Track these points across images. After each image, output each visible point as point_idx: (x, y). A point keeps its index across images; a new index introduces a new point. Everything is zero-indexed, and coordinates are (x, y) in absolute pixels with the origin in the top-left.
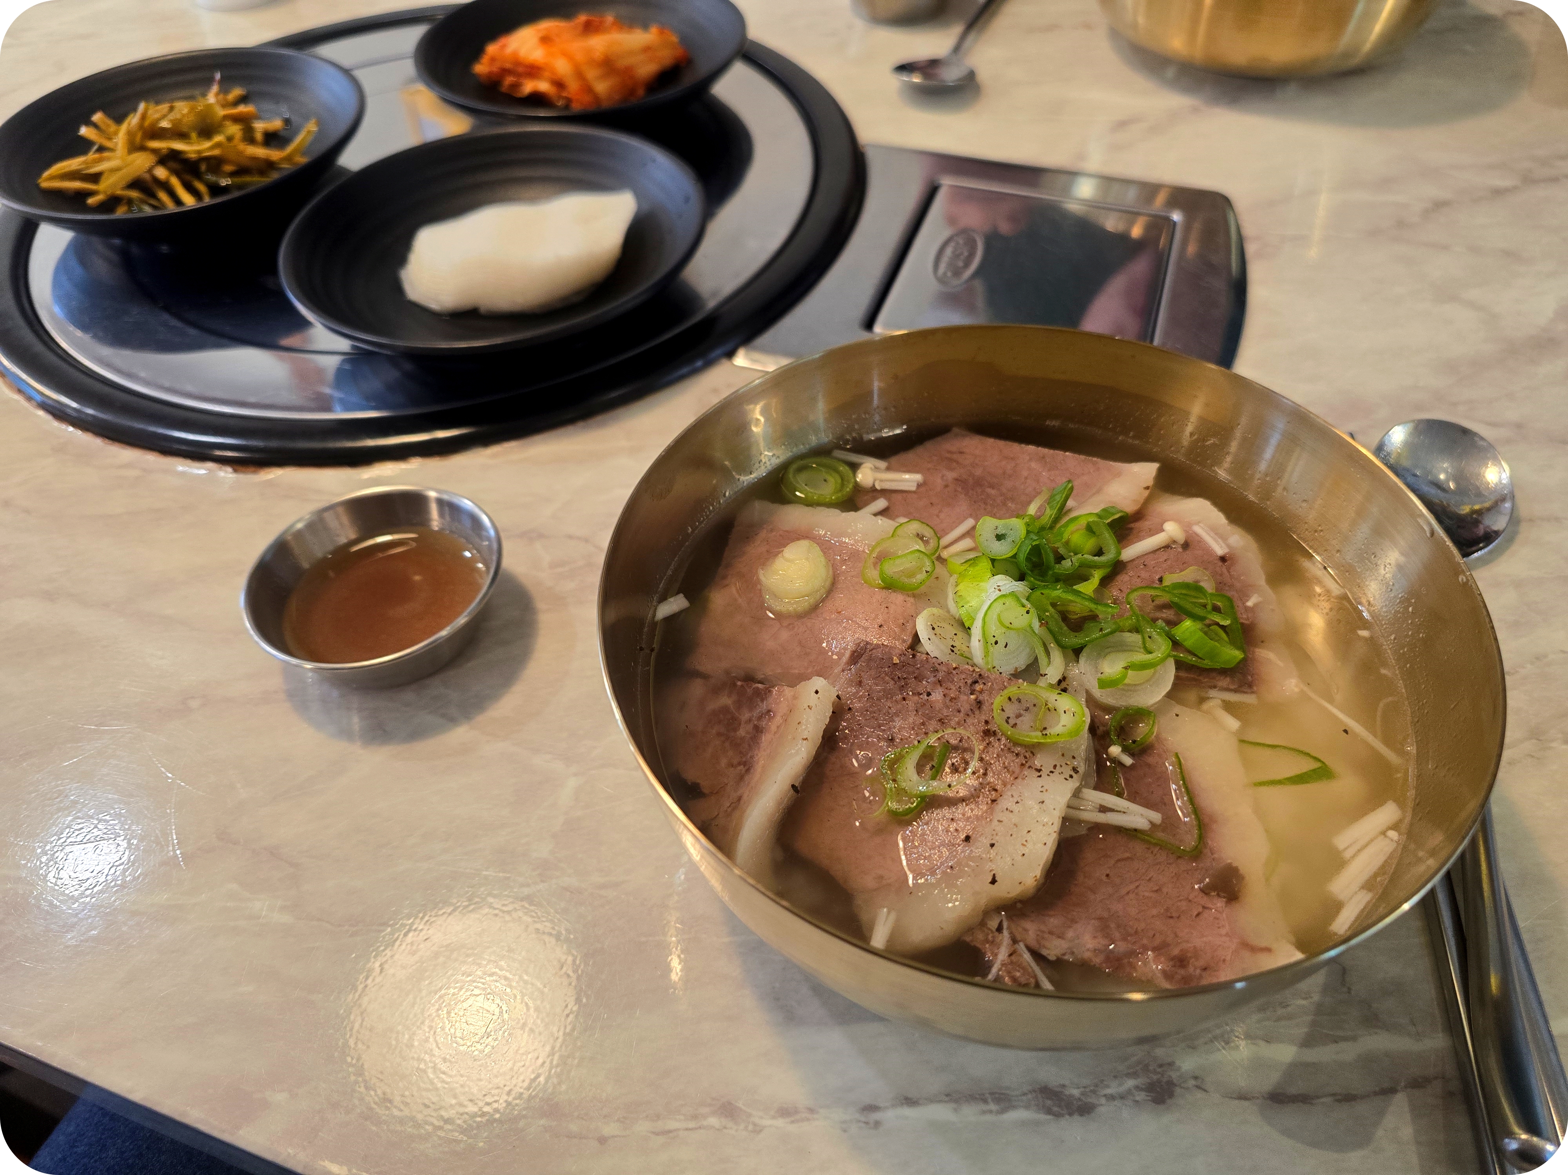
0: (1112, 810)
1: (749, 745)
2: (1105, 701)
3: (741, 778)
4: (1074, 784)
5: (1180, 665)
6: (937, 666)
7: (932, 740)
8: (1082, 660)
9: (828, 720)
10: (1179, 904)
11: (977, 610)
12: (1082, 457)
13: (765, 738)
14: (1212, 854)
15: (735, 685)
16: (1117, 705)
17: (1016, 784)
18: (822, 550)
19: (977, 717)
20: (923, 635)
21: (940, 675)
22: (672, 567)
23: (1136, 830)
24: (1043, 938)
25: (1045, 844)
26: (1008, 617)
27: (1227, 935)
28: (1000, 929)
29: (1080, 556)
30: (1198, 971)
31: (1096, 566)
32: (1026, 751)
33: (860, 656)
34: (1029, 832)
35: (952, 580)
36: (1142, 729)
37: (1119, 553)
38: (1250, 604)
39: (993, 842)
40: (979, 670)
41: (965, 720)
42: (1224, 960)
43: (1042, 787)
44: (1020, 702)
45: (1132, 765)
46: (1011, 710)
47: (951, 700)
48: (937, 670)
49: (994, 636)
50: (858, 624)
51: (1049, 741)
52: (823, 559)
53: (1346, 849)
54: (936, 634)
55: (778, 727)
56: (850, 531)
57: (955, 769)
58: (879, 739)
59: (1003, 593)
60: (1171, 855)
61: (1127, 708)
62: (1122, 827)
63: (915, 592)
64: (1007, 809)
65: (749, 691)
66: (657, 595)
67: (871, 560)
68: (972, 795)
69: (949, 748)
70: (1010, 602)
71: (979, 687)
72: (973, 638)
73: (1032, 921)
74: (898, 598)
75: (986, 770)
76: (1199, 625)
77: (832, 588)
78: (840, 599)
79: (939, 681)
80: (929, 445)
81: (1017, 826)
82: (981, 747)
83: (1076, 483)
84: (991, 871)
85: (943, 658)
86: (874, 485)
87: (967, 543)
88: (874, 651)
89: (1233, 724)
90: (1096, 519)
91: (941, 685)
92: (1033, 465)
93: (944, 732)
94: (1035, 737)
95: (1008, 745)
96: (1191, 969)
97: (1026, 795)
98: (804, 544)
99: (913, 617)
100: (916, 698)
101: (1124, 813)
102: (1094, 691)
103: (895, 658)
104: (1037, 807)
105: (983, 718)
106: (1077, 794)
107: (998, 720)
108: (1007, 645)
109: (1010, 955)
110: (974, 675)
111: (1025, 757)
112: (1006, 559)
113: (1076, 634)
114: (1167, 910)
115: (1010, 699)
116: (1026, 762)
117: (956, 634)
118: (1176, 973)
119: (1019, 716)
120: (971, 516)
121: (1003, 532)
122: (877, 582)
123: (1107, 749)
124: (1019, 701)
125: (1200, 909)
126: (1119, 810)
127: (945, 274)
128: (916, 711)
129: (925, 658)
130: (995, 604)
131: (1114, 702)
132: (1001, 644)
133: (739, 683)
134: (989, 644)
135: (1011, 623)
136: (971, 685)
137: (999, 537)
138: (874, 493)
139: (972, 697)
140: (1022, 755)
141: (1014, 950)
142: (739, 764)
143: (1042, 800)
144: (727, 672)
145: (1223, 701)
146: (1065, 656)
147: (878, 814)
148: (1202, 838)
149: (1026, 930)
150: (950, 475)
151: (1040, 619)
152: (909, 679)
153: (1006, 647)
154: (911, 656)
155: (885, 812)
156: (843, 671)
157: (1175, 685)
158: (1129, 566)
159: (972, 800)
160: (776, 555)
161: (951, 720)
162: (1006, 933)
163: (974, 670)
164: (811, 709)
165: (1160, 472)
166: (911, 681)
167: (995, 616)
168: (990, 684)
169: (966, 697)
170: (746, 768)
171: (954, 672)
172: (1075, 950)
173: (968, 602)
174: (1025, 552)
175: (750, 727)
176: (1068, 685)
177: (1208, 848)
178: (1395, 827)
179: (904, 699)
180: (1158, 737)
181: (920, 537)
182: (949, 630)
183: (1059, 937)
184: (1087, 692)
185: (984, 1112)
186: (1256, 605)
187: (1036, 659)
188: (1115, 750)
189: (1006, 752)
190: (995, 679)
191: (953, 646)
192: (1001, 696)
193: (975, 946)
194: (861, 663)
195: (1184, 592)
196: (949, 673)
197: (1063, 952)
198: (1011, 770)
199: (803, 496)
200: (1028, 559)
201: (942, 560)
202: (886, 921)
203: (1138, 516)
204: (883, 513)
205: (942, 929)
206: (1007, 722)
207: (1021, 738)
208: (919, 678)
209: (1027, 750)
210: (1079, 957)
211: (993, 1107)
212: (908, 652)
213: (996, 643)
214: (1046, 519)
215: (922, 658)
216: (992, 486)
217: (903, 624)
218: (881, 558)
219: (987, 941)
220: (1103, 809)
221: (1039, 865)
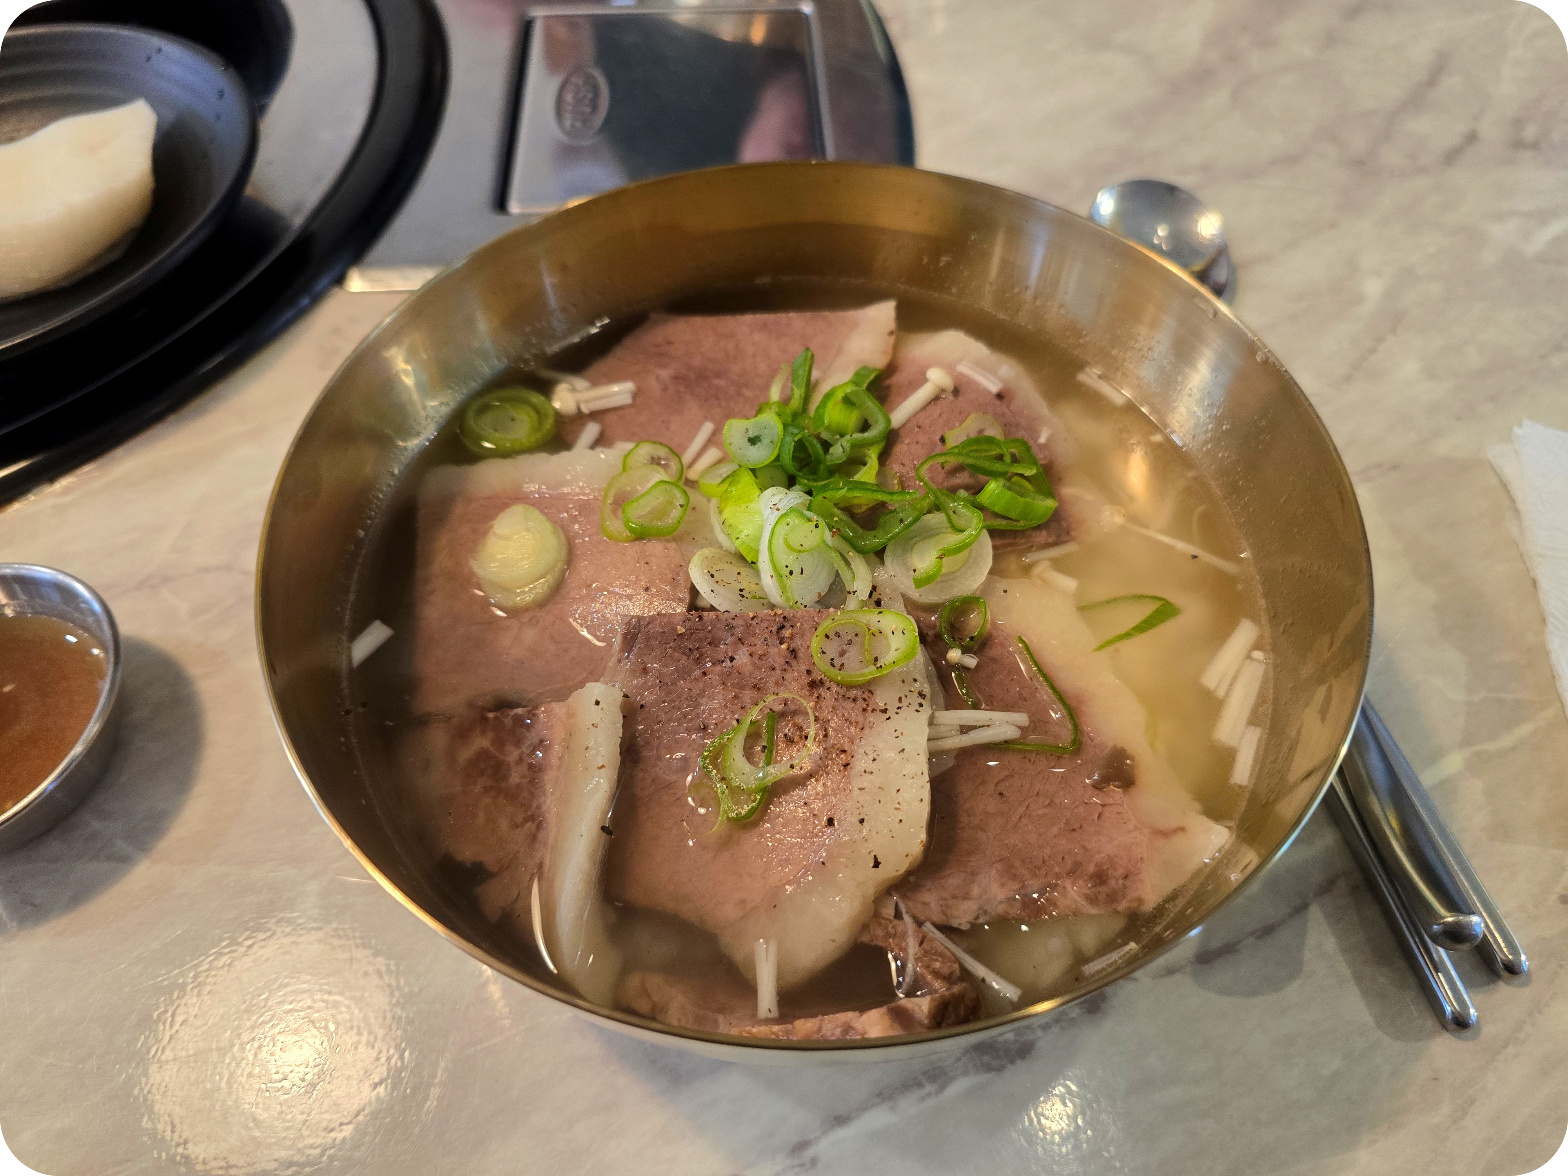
0: (974, 728)
1: (531, 793)
2: (927, 601)
3: (533, 838)
4: (926, 712)
5: (994, 533)
6: (731, 621)
7: (754, 714)
8: (888, 559)
9: (621, 730)
10: (1076, 811)
11: (759, 539)
12: (809, 314)
13: (549, 778)
14: (1092, 741)
15: (485, 719)
16: (940, 601)
17: (864, 737)
18: (542, 512)
19: (795, 670)
20: (703, 586)
21: (739, 632)
22: (353, 588)
23: (1006, 742)
24: (948, 907)
25: (922, 800)
26: (796, 539)
27: (1136, 828)
28: (898, 915)
29: (848, 437)
30: (1120, 882)
31: (870, 444)
32: (864, 692)
33: (634, 637)
34: (898, 791)
35: (713, 506)
36: (975, 622)
37: (888, 421)
38: (1042, 440)
39: (861, 817)
40: (781, 612)
41: (783, 677)
42: (1141, 859)
43: (896, 731)
44: (839, 636)
45: (978, 665)
46: (832, 650)
47: (761, 657)
48: (733, 627)
49: (787, 566)
50: (618, 594)
51: (886, 672)
52: (548, 525)
53: (1217, 687)
54: (717, 582)
55: (560, 758)
56: (569, 477)
57: (790, 741)
58: (689, 731)
59: (783, 511)
60: (1050, 757)
61: (952, 602)
62: (990, 743)
63: (674, 534)
64: (865, 772)
65: (508, 722)
66: (346, 632)
67: (608, 509)
68: (820, 767)
69: (777, 717)
70: (794, 520)
71: (788, 633)
72: (763, 576)
73: (929, 890)
74: (655, 548)
75: (826, 730)
76: (1001, 482)
77: (571, 557)
78: (584, 567)
79: (740, 639)
80: (629, 342)
81: (883, 789)
82: (812, 704)
83: (813, 346)
84: (870, 853)
85: (735, 610)
86: (579, 409)
87: (713, 454)
88: (650, 626)
89: (1069, 584)
90: (854, 388)
91: (743, 644)
92: (757, 337)
93: (765, 702)
94: (869, 672)
95: (842, 692)
96: (1112, 882)
97: (881, 746)
98: (517, 510)
99: (682, 567)
100: (718, 668)
101: (988, 726)
102: (911, 593)
103: (679, 627)
104: (899, 757)
105: (804, 668)
106: (931, 723)
107: (822, 665)
108: (802, 570)
109: (921, 944)
110: (778, 620)
111: (865, 700)
112: (768, 465)
113: (873, 533)
114: (1067, 823)
115: (827, 636)
116: (867, 705)
117: (739, 573)
118: (1099, 892)
119: (842, 654)
120: (706, 418)
121: (756, 434)
122: (625, 535)
123: (946, 656)
124: (837, 634)
125: (1100, 809)
126: (981, 725)
127: (572, 126)
128: (723, 684)
129: (714, 617)
130: (777, 528)
131: (936, 598)
132: (796, 572)
133: (491, 715)
134: (784, 576)
135: (802, 545)
136: (778, 633)
137: (753, 441)
138: (580, 418)
139: (784, 646)
140: (860, 699)
141: (923, 936)
142: (526, 820)
143: (901, 749)
144: (471, 705)
145: (1051, 559)
146: (868, 562)
147: (718, 827)
148: (1076, 727)
149: (925, 904)
150: (665, 374)
151: (831, 528)
152: (703, 648)
153: (802, 573)
154: (697, 619)
155: (725, 821)
156: (619, 661)
157: (996, 557)
158: (902, 433)
159: (821, 772)
160: (485, 534)
161: (766, 682)
162: (907, 919)
163: (776, 614)
164: (597, 727)
165: (899, 309)
166: (706, 649)
167: (781, 542)
168: (798, 624)
169: (776, 650)
170: (536, 822)
171: (754, 623)
172: (986, 908)
173: (742, 531)
174: (790, 451)
175: (523, 768)
176: (880, 594)
177: (1085, 734)
178: (1257, 646)
179: (705, 674)
180: (994, 624)
181: (655, 461)
182: (730, 570)
183: (965, 899)
184: (903, 596)
185: (923, 1099)
186: (1049, 439)
187: (837, 574)
188: (954, 655)
189: (841, 701)
190: (803, 617)
191: (741, 590)
192: (817, 636)
193: (876, 946)
194: (639, 644)
195: (974, 448)
196: (748, 626)
197: (974, 915)
198: (853, 720)
199: (493, 446)
200: (794, 458)
201: (691, 484)
202: (767, 955)
203: (891, 369)
204: (601, 441)
205: (834, 941)
206: (833, 665)
207: (853, 680)
208: (714, 643)
209: (863, 690)
210: (993, 914)
211: (929, 1088)
212: (692, 615)
213: (791, 573)
214: (796, 402)
215: (710, 617)
216: (718, 375)
217: (673, 579)
218: (621, 502)
219: (888, 935)
220: (965, 729)
221: (922, 827)
